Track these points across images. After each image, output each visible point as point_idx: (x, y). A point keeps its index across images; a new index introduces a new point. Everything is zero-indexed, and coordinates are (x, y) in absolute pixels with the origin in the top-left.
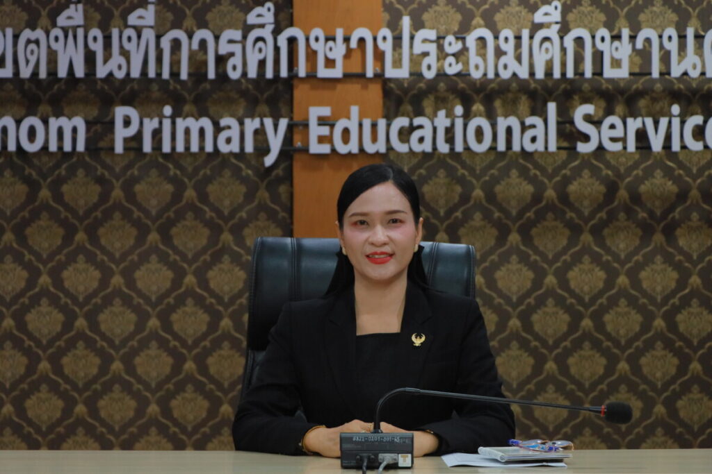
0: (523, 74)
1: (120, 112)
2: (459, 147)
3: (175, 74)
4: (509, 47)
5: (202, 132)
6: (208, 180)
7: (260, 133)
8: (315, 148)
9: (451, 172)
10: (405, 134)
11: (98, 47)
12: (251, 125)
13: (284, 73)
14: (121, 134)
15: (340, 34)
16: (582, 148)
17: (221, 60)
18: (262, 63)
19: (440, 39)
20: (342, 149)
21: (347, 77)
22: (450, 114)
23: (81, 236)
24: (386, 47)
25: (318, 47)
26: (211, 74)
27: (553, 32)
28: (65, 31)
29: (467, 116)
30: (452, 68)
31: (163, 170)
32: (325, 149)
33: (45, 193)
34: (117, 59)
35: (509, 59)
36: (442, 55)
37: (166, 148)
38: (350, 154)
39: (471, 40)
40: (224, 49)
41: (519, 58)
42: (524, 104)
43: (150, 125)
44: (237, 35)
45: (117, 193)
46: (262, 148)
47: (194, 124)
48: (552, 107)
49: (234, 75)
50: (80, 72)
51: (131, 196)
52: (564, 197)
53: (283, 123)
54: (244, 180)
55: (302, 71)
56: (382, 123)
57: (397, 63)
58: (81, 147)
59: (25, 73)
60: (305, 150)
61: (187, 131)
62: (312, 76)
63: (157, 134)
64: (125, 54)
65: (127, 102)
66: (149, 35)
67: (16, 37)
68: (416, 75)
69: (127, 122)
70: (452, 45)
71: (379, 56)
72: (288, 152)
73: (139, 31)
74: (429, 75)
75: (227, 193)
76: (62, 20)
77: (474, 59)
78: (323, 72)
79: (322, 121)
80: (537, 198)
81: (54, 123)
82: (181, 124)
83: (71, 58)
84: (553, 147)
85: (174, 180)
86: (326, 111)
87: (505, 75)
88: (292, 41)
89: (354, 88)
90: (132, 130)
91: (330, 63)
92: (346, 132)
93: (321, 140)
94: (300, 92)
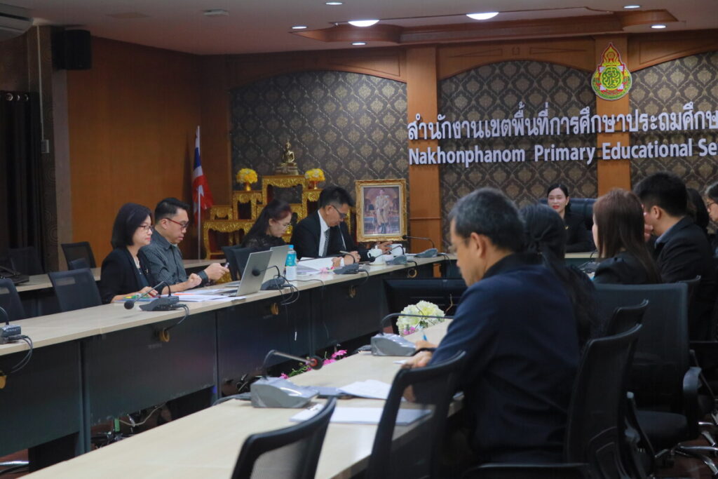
0: (679, 128)
1: (537, 147)
2: (656, 156)
3: (555, 132)
4: (674, 119)
5: (565, 153)
6: (569, 169)
7: (585, 153)
8: (605, 157)
9: (656, 165)
10: (637, 152)
11: (528, 125)
12: (582, 150)
13: (593, 131)
14: (537, 154)
15: (613, 117)
16: (701, 154)
17: (571, 127)
18: (586, 128)
19: (649, 117)
20: (614, 157)
21: (616, 132)
22: (653, 144)
23: (525, 191)
24: (630, 121)
25: (606, 121)
26: (568, 133)
27: (690, 113)
28: (517, 119)
29: (660, 144)
30: (654, 127)
31: (553, 166)
32: (609, 158)
33: (512, 176)
34: (535, 128)
35: (674, 123)
36: (650, 123)
37: (553, 159)
38: (617, 160)
39: (660, 117)
40: (572, 124)
41: (677, 122)
42: (682, 139)
43: (547, 151)
44: (577, 118)
45: (537, 175)
46: (586, 158)
47: (562, 151)
48: (690, 140)
49: (576, 132)
50: (522, 134)
51: (542, 176)
52: (697, 172)
53: (594, 149)
54: (582, 169)
55: (600, 130)
56: (629, 148)
57: (633, 126)
58: (523, 160)
59: (504, 134)
60: (602, 158)
61: (560, 153)
62: (603, 132)
63: (549, 154)
64: (538, 127)
65: (540, 143)
66: (546, 120)
67: (500, 122)
68: (641, 130)
69: (539, 150)
70: (653, 119)
71: (627, 124)
72: (596, 159)
73: (542, 118)
74: (645, 130)
75: (575, 174)
76: (516, 116)
77: (661, 124)
78: (607, 130)
79: (607, 148)
80: (688, 173)
81: (514, 152)
82: (558, 150)
83: (519, 129)
84: (691, 154)
85: (557, 170)
86: (608, 144)
87: (673, 129)
88: (596, 120)
89: (618, 136)
90: (541, 153)
91: (610, 127)
92: (616, 152)
93: (607, 154)
94: (600, 138)
